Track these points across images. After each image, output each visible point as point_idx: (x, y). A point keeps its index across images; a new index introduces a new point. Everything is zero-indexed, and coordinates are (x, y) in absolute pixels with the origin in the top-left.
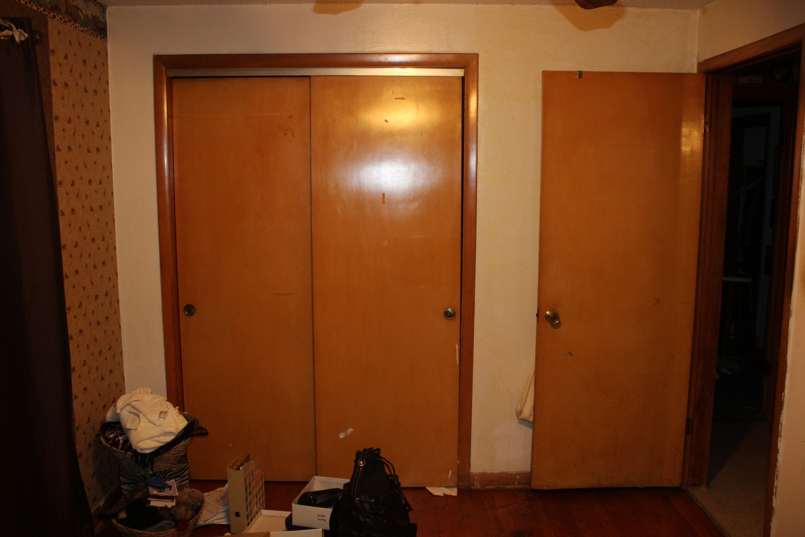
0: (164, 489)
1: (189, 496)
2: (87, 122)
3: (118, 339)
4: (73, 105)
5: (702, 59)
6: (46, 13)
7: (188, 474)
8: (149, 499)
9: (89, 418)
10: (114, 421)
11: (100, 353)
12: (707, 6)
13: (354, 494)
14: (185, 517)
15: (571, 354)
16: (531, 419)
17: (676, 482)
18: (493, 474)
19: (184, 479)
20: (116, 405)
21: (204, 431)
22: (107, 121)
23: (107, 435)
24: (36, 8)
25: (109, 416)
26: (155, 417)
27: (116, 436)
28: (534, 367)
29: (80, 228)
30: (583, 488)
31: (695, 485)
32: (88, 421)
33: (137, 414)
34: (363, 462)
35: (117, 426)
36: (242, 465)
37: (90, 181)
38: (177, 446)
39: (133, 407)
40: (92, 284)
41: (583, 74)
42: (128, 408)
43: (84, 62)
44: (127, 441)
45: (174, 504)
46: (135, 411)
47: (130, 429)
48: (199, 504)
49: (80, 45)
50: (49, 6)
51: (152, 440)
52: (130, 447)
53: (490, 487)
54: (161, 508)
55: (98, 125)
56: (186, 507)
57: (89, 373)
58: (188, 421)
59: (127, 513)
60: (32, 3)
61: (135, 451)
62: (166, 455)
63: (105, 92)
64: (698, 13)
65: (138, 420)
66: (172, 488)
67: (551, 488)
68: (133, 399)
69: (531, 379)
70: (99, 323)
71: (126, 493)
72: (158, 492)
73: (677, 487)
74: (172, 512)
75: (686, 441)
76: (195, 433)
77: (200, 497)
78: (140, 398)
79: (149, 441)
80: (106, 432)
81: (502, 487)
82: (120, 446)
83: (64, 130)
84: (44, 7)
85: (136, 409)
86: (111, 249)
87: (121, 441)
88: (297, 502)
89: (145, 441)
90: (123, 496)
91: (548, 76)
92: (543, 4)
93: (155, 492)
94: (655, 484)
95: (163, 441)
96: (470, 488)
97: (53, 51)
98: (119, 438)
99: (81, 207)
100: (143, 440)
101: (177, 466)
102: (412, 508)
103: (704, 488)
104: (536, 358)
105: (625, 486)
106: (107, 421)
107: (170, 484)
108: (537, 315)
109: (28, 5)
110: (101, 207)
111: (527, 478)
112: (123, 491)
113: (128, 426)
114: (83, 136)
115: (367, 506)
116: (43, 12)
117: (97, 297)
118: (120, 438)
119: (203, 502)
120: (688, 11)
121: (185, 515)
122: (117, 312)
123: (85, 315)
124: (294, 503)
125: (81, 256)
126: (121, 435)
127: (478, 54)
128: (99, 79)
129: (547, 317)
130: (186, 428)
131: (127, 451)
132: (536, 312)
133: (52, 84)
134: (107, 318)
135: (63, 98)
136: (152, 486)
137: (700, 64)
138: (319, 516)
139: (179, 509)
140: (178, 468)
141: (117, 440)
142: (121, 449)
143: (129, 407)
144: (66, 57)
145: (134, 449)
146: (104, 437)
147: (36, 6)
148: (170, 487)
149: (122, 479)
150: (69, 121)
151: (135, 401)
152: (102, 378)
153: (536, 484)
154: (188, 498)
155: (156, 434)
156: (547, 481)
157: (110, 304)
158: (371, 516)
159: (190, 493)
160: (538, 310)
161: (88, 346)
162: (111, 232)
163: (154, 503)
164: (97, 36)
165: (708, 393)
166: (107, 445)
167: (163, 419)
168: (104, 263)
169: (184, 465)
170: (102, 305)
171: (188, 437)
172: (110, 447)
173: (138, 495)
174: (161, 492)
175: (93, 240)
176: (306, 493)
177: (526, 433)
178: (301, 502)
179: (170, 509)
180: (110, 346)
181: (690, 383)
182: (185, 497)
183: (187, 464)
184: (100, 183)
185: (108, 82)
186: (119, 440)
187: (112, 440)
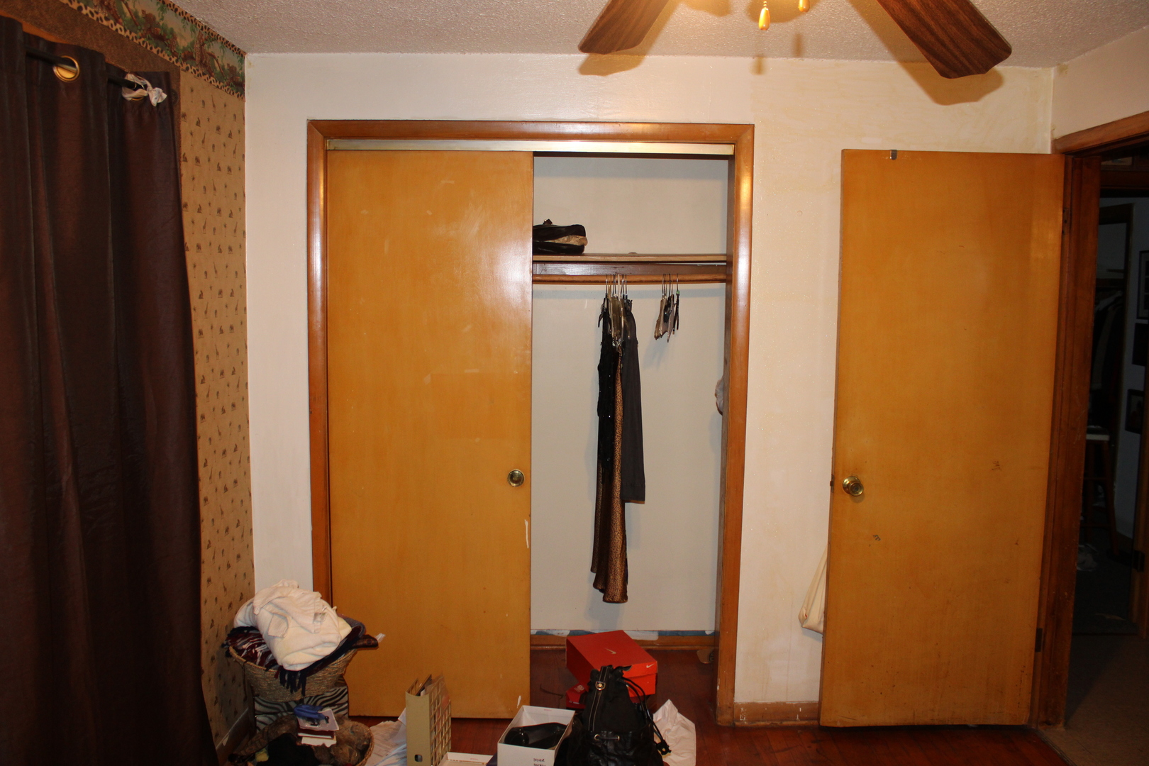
0: (318, 720)
1: (353, 732)
2: (219, 211)
3: (248, 512)
4: (205, 188)
5: (1058, 135)
6: (178, 64)
7: (348, 702)
8: (300, 734)
9: (213, 621)
10: (245, 625)
11: (227, 530)
12: (1066, 63)
13: (591, 729)
14: (350, 761)
15: (877, 538)
16: (821, 628)
17: (1023, 719)
18: (765, 705)
19: (341, 708)
20: (252, 603)
21: (373, 642)
22: (241, 209)
23: (239, 644)
24: (168, 59)
25: (241, 620)
26: (308, 621)
27: (252, 647)
28: (826, 556)
29: (208, 357)
30: (893, 724)
31: (1048, 723)
32: (212, 626)
33: (283, 616)
34: (603, 684)
35: (252, 633)
36: (423, 688)
37: (220, 293)
38: (336, 661)
39: (277, 606)
40: (220, 434)
41: (898, 154)
42: (270, 607)
43: (218, 129)
44: (268, 653)
45: (334, 742)
46: (280, 612)
47: (274, 637)
48: (365, 743)
49: (214, 106)
50: (182, 56)
51: (305, 653)
52: (274, 662)
53: (762, 723)
54: (317, 747)
55: (231, 215)
56: (349, 747)
57: (214, 558)
58: (351, 626)
59: (269, 754)
60: (164, 52)
61: (281, 668)
62: (320, 674)
63: (240, 169)
64: (1052, 72)
65: (285, 624)
66: (329, 720)
67: (847, 726)
68: (276, 596)
69: (821, 572)
70: (226, 489)
71: (262, 726)
72: (312, 725)
73: (1023, 725)
74: (332, 753)
75: (1035, 661)
76: (361, 643)
77: (366, 734)
78: (285, 594)
79: (300, 653)
80: (238, 641)
81: (778, 723)
82: (258, 660)
83: (193, 222)
84: (177, 56)
85: (282, 609)
86: (242, 385)
87: (259, 654)
88: (503, 741)
89: (295, 654)
90: (258, 731)
91: (850, 157)
92: (843, 59)
93: (307, 725)
94: (992, 721)
95: (320, 654)
96: (734, 724)
97: (184, 116)
98: (256, 649)
99: (210, 327)
100: (293, 652)
101: (333, 689)
102: (670, 748)
103: (1060, 728)
104: (830, 543)
105: (950, 723)
106: (236, 626)
107: (326, 715)
108: (832, 484)
109: (160, 55)
110: (232, 328)
111: (815, 710)
112: (258, 723)
113: (272, 632)
114: (214, 229)
115: (610, 747)
116: (175, 63)
117: (224, 452)
118: (258, 649)
119: (370, 740)
120: (1039, 69)
121: (350, 757)
122: (247, 473)
123: (210, 478)
124: (500, 742)
125: (208, 396)
126: (259, 645)
127: (754, 125)
128: (234, 152)
129: (846, 487)
130: (349, 637)
131: (268, 667)
132: (830, 479)
133: (182, 159)
134: (236, 482)
135: (193, 179)
136: (303, 717)
137: (1055, 142)
138: (535, 760)
139: (341, 749)
140: (333, 693)
141: (254, 651)
142: (259, 665)
143: (271, 605)
144: (198, 124)
145: (280, 664)
146: (234, 648)
147: (168, 55)
148: (327, 719)
149: (257, 707)
150: (199, 210)
151: (279, 597)
152: (229, 566)
153: (828, 719)
154: (351, 734)
155: (311, 644)
156: (842, 715)
157: (240, 462)
158: (616, 759)
159: (352, 727)
160: (833, 477)
161: (213, 520)
162: (242, 363)
163: (307, 740)
164: (233, 94)
165: (1066, 594)
166: (240, 658)
167: (319, 624)
168: (234, 406)
169: (342, 689)
170: (230, 463)
171: (351, 649)
172: (245, 662)
173: (284, 730)
174: (314, 725)
175: (222, 373)
176: (513, 728)
177: (814, 647)
178: (509, 740)
179: (329, 749)
180: (238, 521)
181: (1042, 578)
182: (347, 733)
183: (345, 687)
184: (232, 295)
185: (244, 156)
186: (256, 652)
187: (245, 651)
